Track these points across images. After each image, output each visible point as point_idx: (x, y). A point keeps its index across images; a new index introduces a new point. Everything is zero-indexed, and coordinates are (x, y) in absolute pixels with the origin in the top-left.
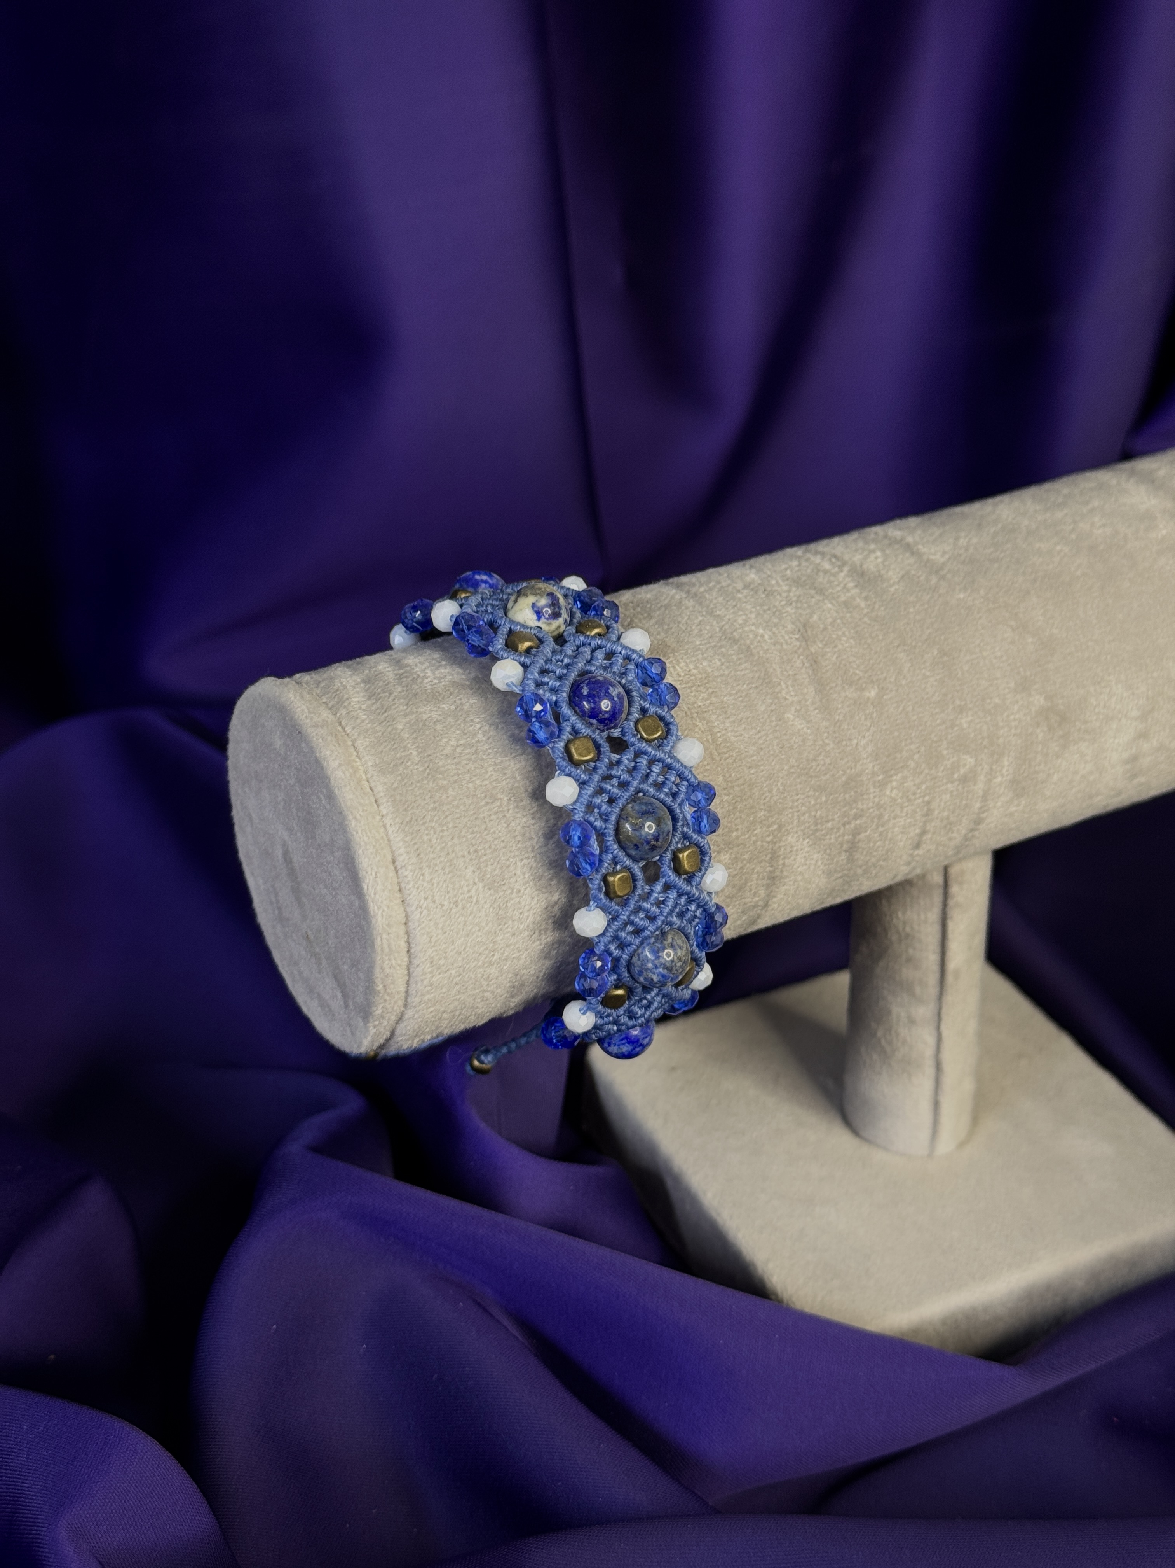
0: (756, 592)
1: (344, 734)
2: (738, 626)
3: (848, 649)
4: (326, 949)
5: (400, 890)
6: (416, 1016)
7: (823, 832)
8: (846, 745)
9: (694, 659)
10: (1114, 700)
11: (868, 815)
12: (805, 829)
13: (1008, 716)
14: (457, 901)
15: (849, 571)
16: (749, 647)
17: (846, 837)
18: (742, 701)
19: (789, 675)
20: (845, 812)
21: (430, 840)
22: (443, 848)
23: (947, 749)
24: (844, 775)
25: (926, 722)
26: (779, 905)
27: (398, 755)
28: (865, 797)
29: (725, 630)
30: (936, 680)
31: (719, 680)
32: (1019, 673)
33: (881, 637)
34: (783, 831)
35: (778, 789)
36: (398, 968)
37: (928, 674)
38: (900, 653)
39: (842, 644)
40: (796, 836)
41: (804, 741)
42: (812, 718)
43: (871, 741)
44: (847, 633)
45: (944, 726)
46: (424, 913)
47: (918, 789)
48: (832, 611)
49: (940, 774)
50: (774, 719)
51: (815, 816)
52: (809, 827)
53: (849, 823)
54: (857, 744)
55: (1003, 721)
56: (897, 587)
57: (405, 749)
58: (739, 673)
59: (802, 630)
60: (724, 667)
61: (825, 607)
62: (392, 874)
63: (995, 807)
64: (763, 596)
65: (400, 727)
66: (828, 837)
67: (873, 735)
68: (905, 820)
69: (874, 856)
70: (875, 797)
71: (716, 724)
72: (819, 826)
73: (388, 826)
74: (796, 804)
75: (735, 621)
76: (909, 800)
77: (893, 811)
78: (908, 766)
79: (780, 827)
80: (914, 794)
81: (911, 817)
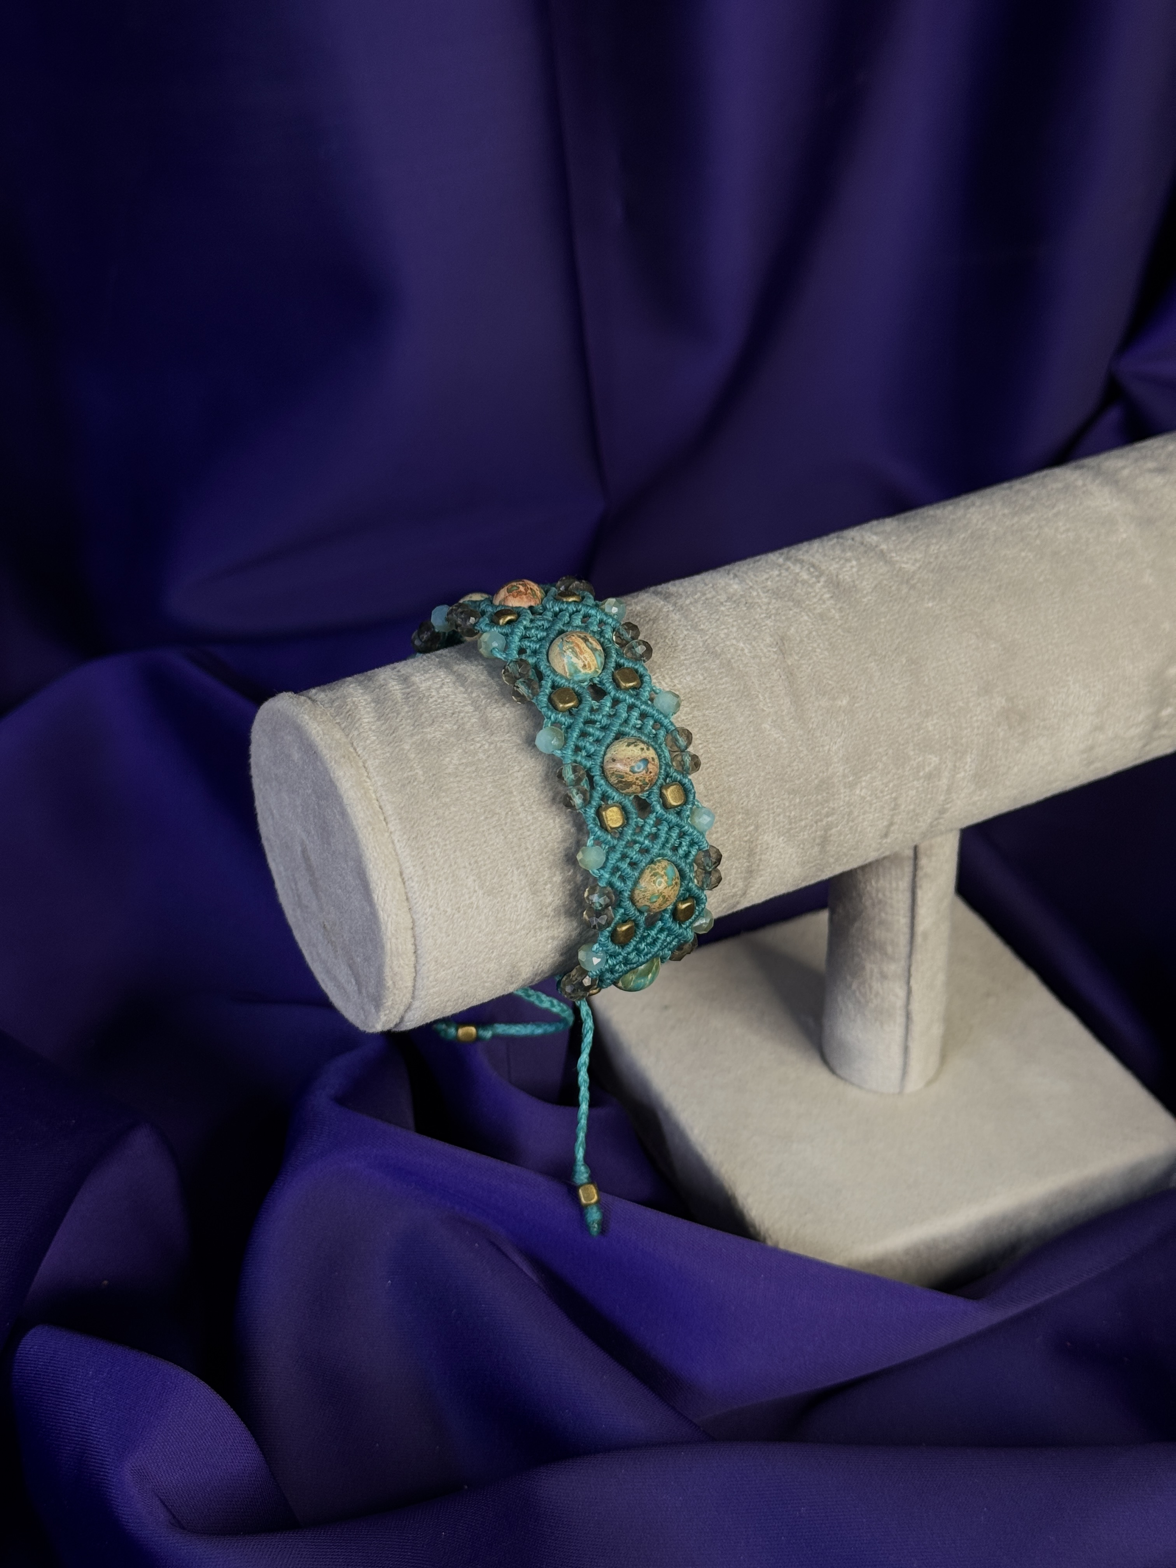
0: (738, 606)
1: (355, 755)
2: (720, 641)
3: (822, 661)
4: (341, 940)
5: (407, 899)
6: (423, 1006)
7: (797, 830)
8: (819, 751)
10: (1071, 697)
11: (839, 812)
12: (780, 828)
13: (971, 717)
14: (459, 908)
15: (826, 582)
16: (730, 661)
17: (818, 833)
18: (722, 714)
19: (767, 687)
20: (817, 811)
21: (434, 854)
22: (446, 860)
23: (914, 750)
24: (816, 778)
25: (893, 727)
26: (756, 893)
27: (405, 775)
28: (836, 797)
29: (708, 644)
30: (904, 687)
31: (702, 694)
32: (982, 678)
33: (853, 648)
35: (755, 794)
36: (406, 967)
37: (896, 682)
38: (871, 662)
39: (817, 656)
40: (771, 834)
41: (779, 749)
42: (787, 727)
43: (843, 747)
44: (821, 645)
45: (911, 730)
46: (428, 920)
47: (886, 787)
48: (809, 624)
49: (907, 773)
50: (752, 729)
51: (789, 816)
52: (783, 827)
53: (821, 820)
54: (829, 750)
55: (966, 722)
56: (870, 598)
57: (412, 768)
58: (720, 686)
59: (779, 642)
60: (706, 681)
61: (802, 619)
62: (400, 885)
63: (958, 798)
64: (745, 609)
65: (407, 747)
66: (802, 833)
67: (844, 741)
68: (874, 815)
69: (845, 847)
70: (845, 797)
72: (793, 825)
73: (396, 841)
74: (771, 806)
75: (718, 635)
76: (877, 798)
77: (863, 808)
78: (876, 768)
79: (757, 828)
80: (882, 791)
81: (879, 812)
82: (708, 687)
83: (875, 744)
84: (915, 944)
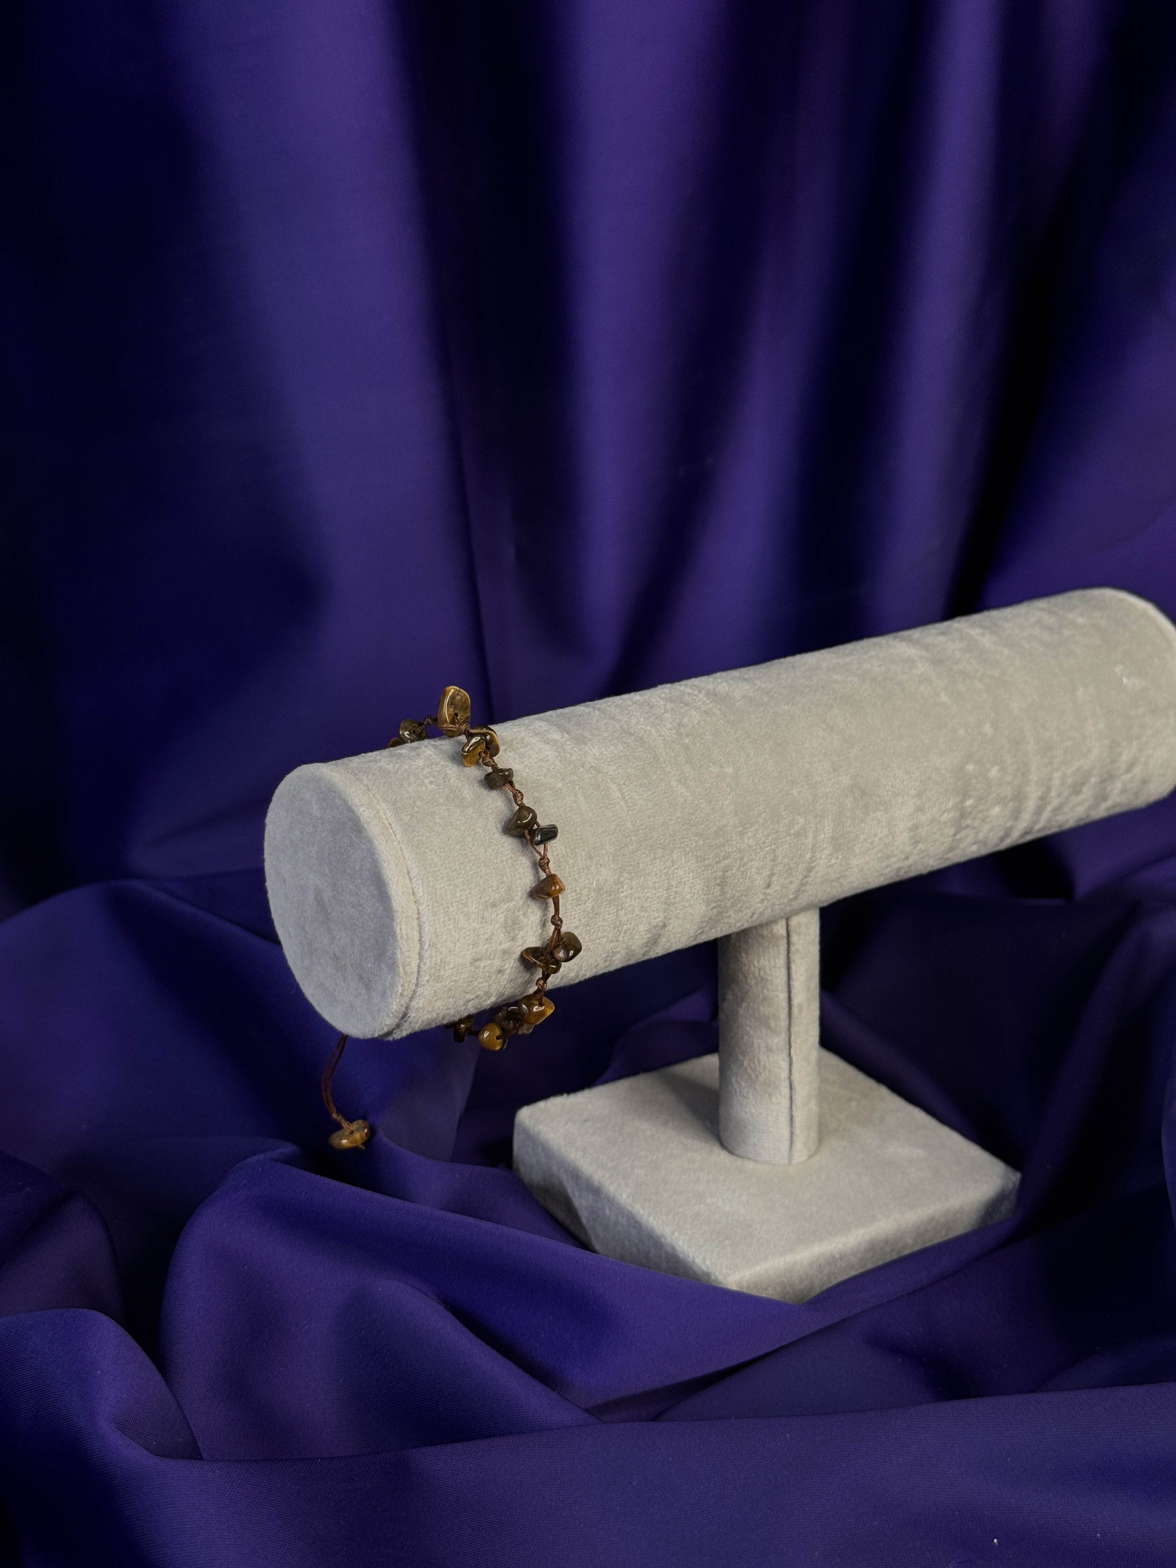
0: (643, 707)
2: (632, 726)
4: (352, 958)
5: (413, 894)
7: (703, 868)
8: (715, 804)
9: (604, 745)
10: (898, 781)
11: (732, 857)
12: (690, 864)
13: (825, 789)
15: (706, 694)
16: (642, 738)
17: (718, 873)
18: (640, 772)
19: (671, 757)
20: (717, 853)
23: (785, 810)
24: (714, 825)
25: (769, 791)
26: (674, 928)
28: (730, 843)
29: (624, 728)
30: (773, 762)
31: (623, 758)
32: (830, 759)
33: (733, 733)
34: (676, 864)
35: (670, 833)
36: (413, 953)
37: (768, 757)
38: (747, 743)
40: (684, 869)
41: (686, 801)
43: (732, 802)
45: (781, 794)
47: (767, 839)
48: (697, 716)
49: (781, 829)
50: (663, 785)
51: (696, 855)
52: (692, 864)
53: (720, 862)
54: (722, 804)
55: (822, 792)
56: (741, 703)
58: (636, 754)
59: (677, 727)
60: (626, 750)
61: (692, 714)
62: (408, 882)
64: (648, 708)
66: (706, 872)
67: (733, 799)
69: (739, 891)
70: (737, 843)
71: (624, 786)
72: (700, 863)
73: (403, 848)
74: (683, 845)
75: (630, 722)
76: (761, 848)
77: (750, 855)
78: (758, 822)
80: (764, 843)
81: (763, 861)
82: (628, 753)
83: (756, 803)
84: (792, 1016)
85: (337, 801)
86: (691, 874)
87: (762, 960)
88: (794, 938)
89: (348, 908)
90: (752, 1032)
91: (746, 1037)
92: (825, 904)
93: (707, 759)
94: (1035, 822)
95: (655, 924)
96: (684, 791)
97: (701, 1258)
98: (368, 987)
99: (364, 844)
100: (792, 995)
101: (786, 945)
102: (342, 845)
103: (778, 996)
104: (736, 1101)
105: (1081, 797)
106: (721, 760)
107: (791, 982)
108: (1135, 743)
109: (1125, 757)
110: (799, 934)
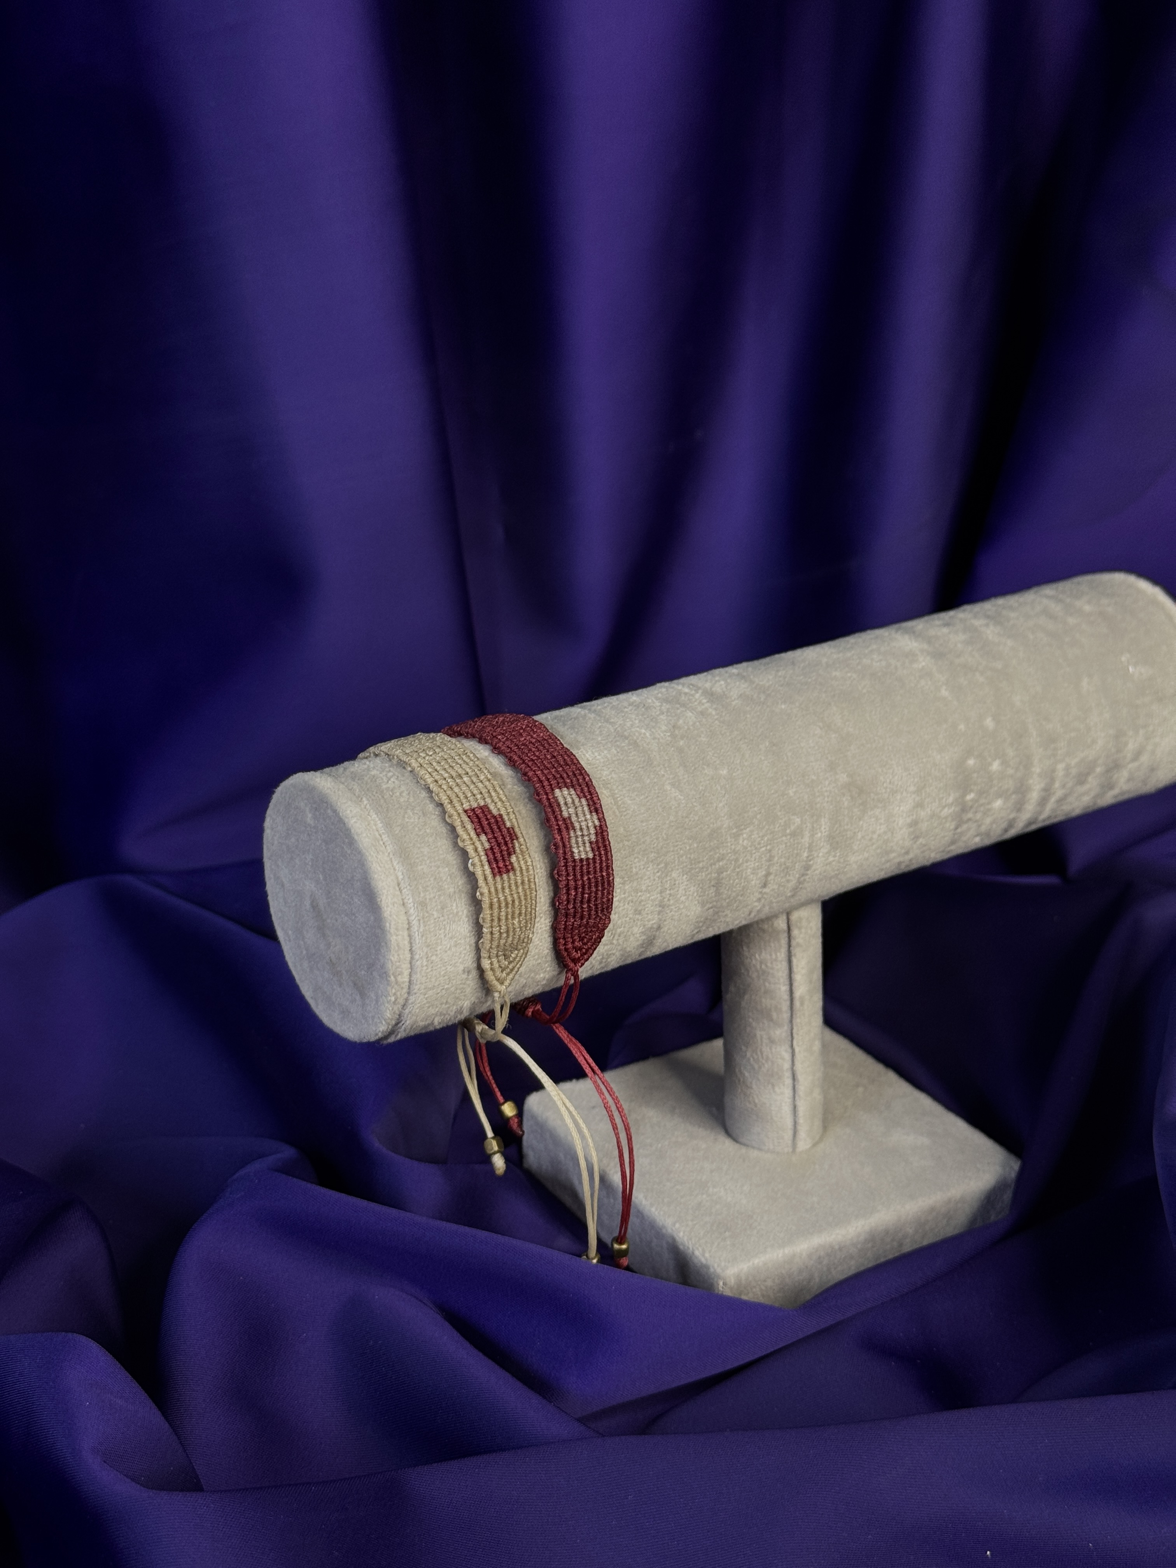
0: (638, 708)
2: (627, 728)
5: (404, 904)
7: (697, 870)
8: (709, 807)
9: (597, 749)
10: (896, 778)
11: (727, 858)
12: (683, 867)
13: (822, 788)
15: (702, 693)
16: (636, 741)
17: (713, 875)
18: (633, 777)
19: (665, 760)
20: (711, 855)
23: (780, 811)
24: (708, 828)
25: (764, 792)
26: (669, 929)
28: (724, 844)
29: (618, 731)
30: (769, 763)
31: (616, 762)
32: (827, 758)
33: (728, 734)
34: (669, 866)
35: (663, 837)
36: (404, 962)
37: (763, 758)
38: (743, 744)
40: (678, 872)
41: (679, 804)
42: (683, 788)
43: (726, 804)
45: (777, 795)
47: (762, 840)
48: (692, 717)
49: (776, 829)
50: (657, 788)
51: (690, 858)
52: (686, 866)
53: (715, 864)
54: (716, 807)
55: (818, 791)
56: (737, 702)
58: (630, 758)
59: (672, 730)
60: (619, 754)
61: (687, 715)
62: (398, 893)
64: (643, 709)
66: (700, 874)
67: (727, 800)
69: (734, 892)
70: (731, 845)
71: (616, 791)
72: (693, 866)
74: (676, 848)
75: (625, 725)
76: (756, 849)
77: (746, 856)
78: (753, 823)
79: (666, 865)
80: (759, 844)
81: (758, 862)
82: (621, 758)
83: (750, 804)
84: (794, 1008)
85: (329, 811)
86: (685, 876)
87: (763, 954)
88: (795, 932)
89: (343, 916)
90: (754, 1024)
91: (748, 1029)
92: (827, 898)
93: (701, 762)
94: (1040, 813)
95: (649, 926)
96: (677, 794)
97: (700, 1249)
98: (363, 995)
99: (355, 855)
100: (793, 988)
101: (787, 939)
102: (335, 854)
103: (780, 989)
104: (740, 1091)
105: (1086, 787)
106: (715, 762)
107: (792, 975)
108: (1141, 732)
109: (1131, 746)
110: (800, 928)
